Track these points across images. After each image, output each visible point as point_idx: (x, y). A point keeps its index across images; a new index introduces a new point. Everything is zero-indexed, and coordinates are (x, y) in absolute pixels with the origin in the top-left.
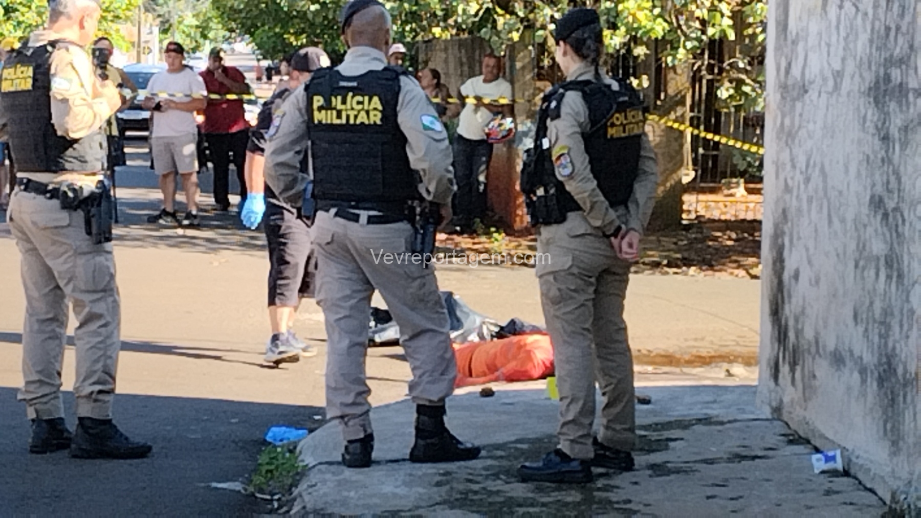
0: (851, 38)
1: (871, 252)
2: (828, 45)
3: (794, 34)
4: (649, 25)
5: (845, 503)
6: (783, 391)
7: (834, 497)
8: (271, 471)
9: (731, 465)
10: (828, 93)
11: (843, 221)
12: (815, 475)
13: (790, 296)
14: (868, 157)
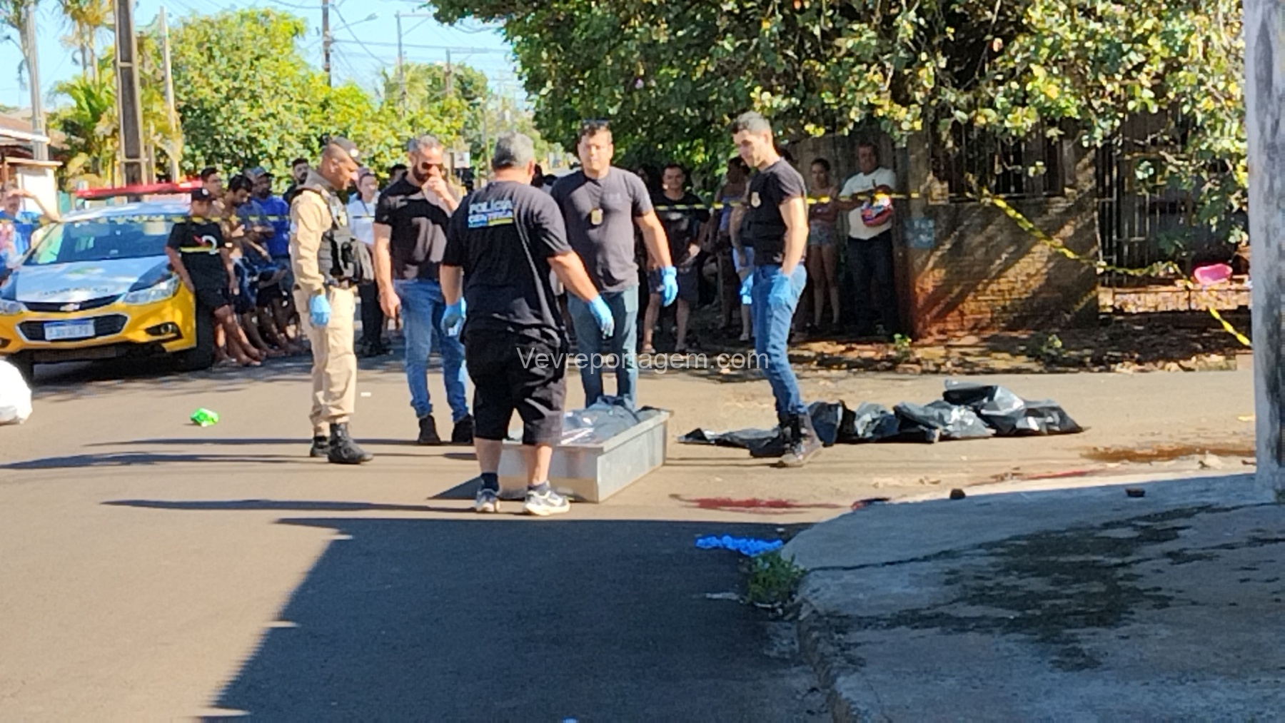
8: (768, 578)
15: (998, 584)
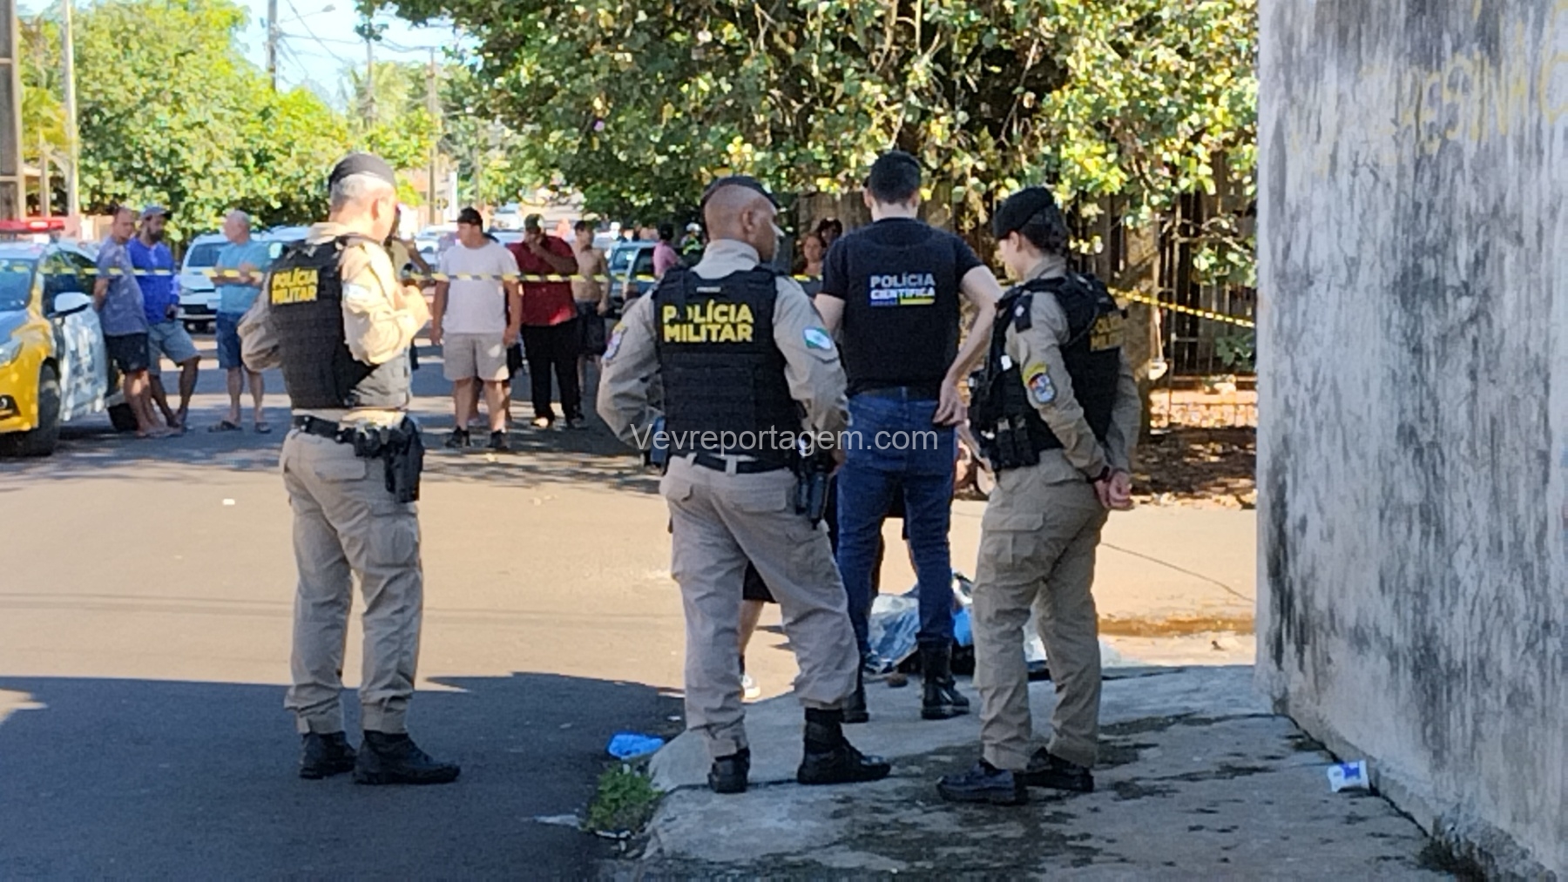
0: (1369, 216)
1: (1401, 498)
2: (1339, 224)
3: (1294, 205)
4: (1101, 178)
5: (1373, 835)
6: (1289, 677)
7: (1360, 825)
8: (616, 801)
9: (1221, 782)
10: (1341, 286)
11: (1362, 456)
12: (1331, 794)
13: (1295, 554)
14: (1394, 375)
15: (896, 821)
